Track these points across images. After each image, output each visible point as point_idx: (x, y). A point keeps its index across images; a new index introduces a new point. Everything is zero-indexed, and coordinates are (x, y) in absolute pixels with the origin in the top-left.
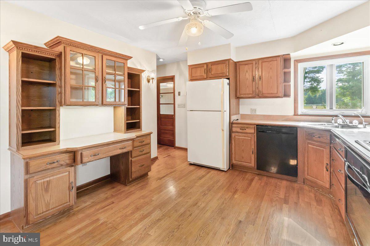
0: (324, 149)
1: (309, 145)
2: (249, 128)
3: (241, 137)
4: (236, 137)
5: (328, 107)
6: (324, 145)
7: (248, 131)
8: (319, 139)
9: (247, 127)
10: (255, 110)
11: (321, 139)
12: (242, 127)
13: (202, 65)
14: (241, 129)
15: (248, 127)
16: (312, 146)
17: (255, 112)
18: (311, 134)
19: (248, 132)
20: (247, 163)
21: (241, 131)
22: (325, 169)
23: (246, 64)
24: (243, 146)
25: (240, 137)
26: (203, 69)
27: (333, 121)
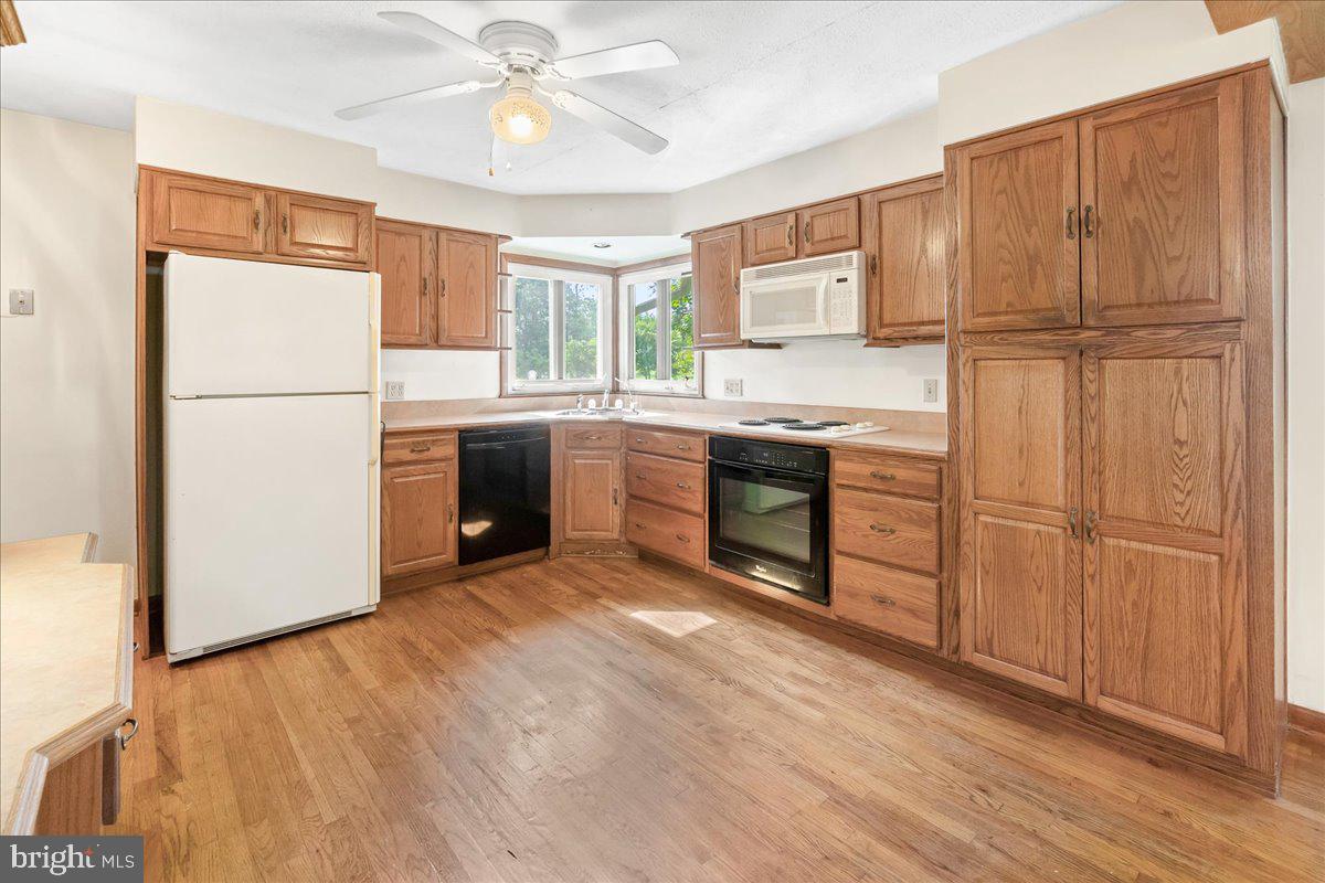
0: (610, 462)
1: (577, 461)
2: (440, 443)
3: (415, 478)
4: (396, 481)
5: (553, 375)
6: (607, 452)
7: (436, 452)
8: (598, 444)
9: (433, 441)
10: (401, 387)
11: (604, 442)
12: (418, 443)
13: (241, 191)
14: (413, 451)
15: (437, 440)
16: (583, 461)
17: (401, 393)
18: (581, 434)
19: (438, 456)
20: (430, 556)
21: (414, 456)
22: (611, 501)
23: (399, 234)
24: (420, 505)
25: (411, 479)
26: (241, 209)
27: (580, 405)
